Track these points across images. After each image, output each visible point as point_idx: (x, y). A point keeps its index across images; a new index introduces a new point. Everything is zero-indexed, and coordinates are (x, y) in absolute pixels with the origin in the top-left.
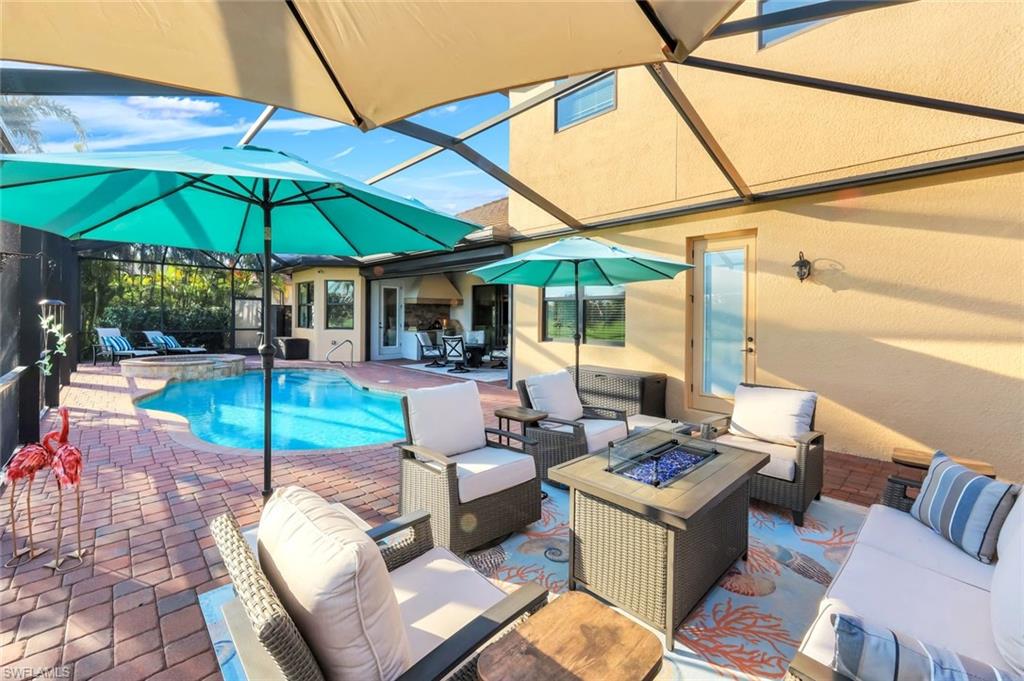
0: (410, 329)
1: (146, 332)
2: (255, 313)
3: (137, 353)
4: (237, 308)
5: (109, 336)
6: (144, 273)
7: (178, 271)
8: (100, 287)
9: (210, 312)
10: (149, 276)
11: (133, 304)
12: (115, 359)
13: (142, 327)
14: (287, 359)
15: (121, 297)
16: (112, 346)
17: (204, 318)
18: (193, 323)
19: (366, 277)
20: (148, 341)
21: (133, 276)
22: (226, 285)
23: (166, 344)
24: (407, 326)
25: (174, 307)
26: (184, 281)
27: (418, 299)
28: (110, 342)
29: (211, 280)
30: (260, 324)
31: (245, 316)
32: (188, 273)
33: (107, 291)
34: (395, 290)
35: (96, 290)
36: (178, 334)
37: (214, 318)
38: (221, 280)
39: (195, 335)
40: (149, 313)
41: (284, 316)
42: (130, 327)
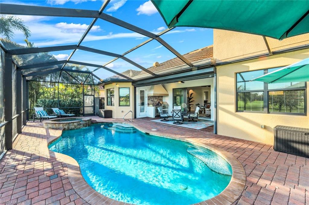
0: (150, 105)
1: (52, 108)
2: (91, 101)
3: (50, 117)
4: (85, 99)
5: (39, 110)
6: (51, 87)
7: (63, 86)
8: (36, 92)
9: (75, 100)
10: (53, 88)
11: (48, 98)
12: (41, 119)
13: (51, 107)
14: (105, 118)
15: (44, 95)
16: (40, 114)
17: (73, 103)
18: (70, 105)
19: (134, 86)
20: (53, 112)
21: (48, 88)
22: (80, 91)
23: (60, 113)
24: (148, 104)
25: (62, 99)
26: (66, 89)
27: (154, 94)
28: (39, 113)
29: (75, 89)
30: (93, 104)
31: (88, 102)
32: (67, 86)
33: (39, 93)
34: (144, 91)
35: (35, 93)
36: (64, 109)
37: (77, 102)
38: (78, 89)
39: (70, 109)
40: (54, 101)
41: (101, 101)
42: (47, 107)
